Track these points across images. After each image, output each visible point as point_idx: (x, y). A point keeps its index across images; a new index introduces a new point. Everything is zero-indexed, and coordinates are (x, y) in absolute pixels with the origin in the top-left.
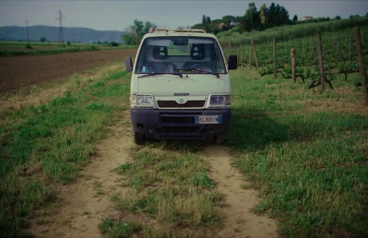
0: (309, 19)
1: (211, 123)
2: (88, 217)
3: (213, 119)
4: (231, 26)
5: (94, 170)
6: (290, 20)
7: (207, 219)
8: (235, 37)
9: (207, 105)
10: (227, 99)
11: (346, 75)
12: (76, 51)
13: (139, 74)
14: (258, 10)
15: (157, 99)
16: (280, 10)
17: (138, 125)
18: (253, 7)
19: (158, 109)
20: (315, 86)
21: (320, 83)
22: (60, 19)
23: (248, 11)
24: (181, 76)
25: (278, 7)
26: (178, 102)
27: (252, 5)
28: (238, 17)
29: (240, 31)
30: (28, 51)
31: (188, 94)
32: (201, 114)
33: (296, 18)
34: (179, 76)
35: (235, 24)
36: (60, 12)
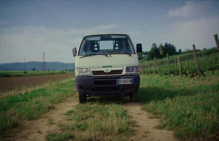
0: (188, 51)
1: (126, 83)
2: (40, 134)
3: (128, 81)
4: (143, 57)
5: (50, 114)
6: (177, 52)
7: (123, 131)
8: (145, 63)
9: (124, 73)
10: (137, 69)
11: (213, 71)
12: (53, 74)
13: (80, 56)
14: (158, 47)
15: (92, 70)
16: (171, 46)
17: (80, 87)
18: (155, 46)
19: (92, 76)
20: (194, 76)
21: (197, 74)
22: (44, 57)
23: (152, 48)
24: (107, 56)
25: (170, 45)
26: (105, 71)
27: (154, 44)
28: (146, 52)
29: (148, 60)
30: (25, 74)
31: (111, 66)
32: (120, 78)
33: (180, 51)
34: (105, 56)
35: (145, 56)
36: (44, 53)
